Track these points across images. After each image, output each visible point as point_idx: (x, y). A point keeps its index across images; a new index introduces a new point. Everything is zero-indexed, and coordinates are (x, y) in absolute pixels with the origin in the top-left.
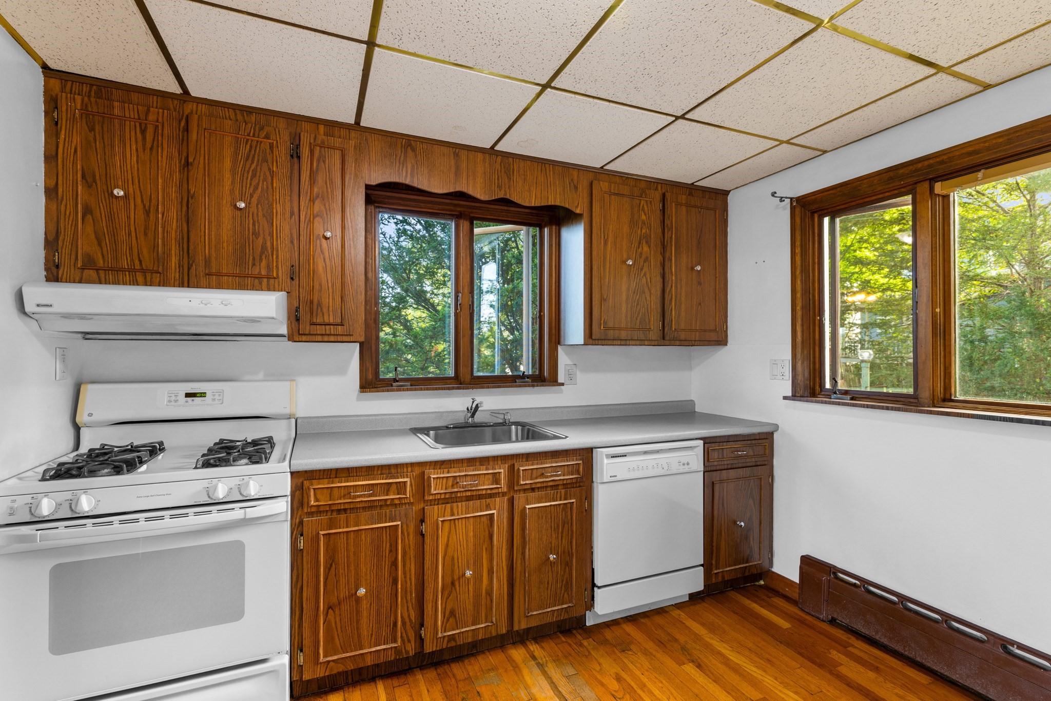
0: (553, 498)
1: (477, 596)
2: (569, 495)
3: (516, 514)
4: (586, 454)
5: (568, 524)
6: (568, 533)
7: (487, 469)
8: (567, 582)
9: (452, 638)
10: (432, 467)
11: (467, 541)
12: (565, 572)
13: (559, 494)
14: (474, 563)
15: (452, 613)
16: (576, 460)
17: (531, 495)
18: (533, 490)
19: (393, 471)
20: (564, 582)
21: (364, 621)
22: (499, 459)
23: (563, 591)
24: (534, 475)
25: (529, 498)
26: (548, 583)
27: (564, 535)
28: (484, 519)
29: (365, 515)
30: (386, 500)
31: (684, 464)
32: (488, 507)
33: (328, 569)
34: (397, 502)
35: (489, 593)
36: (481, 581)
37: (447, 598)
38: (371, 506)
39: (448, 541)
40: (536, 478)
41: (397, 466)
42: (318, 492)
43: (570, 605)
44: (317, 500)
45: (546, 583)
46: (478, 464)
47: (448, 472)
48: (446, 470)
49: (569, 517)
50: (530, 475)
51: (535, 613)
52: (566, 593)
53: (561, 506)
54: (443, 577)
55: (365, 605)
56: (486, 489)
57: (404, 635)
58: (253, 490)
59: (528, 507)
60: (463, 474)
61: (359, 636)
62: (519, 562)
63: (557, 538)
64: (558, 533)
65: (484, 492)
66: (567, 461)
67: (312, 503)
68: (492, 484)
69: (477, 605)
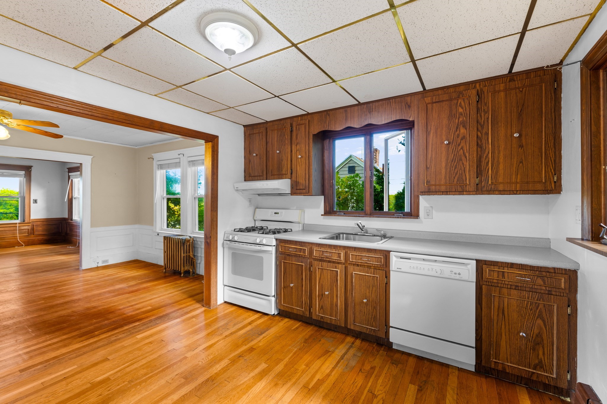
0: (367, 272)
1: (332, 304)
2: (376, 273)
3: (349, 275)
4: (386, 254)
5: (375, 287)
6: (375, 292)
7: (336, 251)
8: (375, 317)
9: (322, 317)
10: (315, 245)
11: (327, 279)
12: (373, 311)
13: (370, 271)
14: (330, 290)
15: (322, 307)
16: (380, 256)
17: (356, 267)
18: (358, 265)
19: (303, 244)
20: (373, 316)
21: (294, 296)
22: (342, 247)
23: (372, 321)
24: (357, 258)
25: (355, 269)
26: (364, 313)
27: (373, 292)
28: (334, 272)
29: (294, 258)
30: (300, 254)
31: (455, 274)
32: (336, 268)
33: (284, 274)
34: (303, 256)
35: (337, 305)
36: (333, 299)
37: (320, 300)
38: (296, 256)
39: (320, 277)
40: (358, 260)
41: (304, 242)
42: (282, 247)
43: (376, 329)
44: (281, 249)
45: (363, 312)
46: (333, 248)
47: (320, 249)
48: (320, 248)
49: (376, 284)
50: (355, 258)
51: (357, 324)
52: (374, 322)
53: (372, 277)
54: (318, 291)
55: (294, 291)
56: (335, 259)
57: (305, 307)
58: (264, 242)
59: (354, 272)
60: (326, 251)
61: (292, 301)
62: (350, 297)
63: (369, 292)
64: (370, 290)
65: (334, 260)
66: (375, 255)
67: (280, 250)
68: (338, 258)
69: (332, 308)
